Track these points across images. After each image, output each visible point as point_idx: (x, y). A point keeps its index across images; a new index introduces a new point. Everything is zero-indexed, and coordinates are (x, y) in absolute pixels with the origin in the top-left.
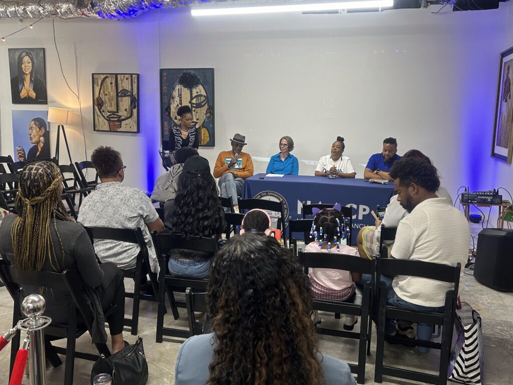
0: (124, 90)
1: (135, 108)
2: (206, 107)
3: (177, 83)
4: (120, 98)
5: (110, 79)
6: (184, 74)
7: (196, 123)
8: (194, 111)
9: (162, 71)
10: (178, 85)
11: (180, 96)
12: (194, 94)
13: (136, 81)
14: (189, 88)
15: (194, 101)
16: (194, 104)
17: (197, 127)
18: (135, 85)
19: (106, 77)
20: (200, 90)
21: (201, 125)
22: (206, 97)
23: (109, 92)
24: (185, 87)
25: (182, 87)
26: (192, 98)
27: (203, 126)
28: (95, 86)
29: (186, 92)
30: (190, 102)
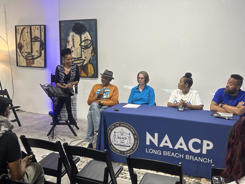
0: (35, 37)
1: (43, 50)
2: (91, 48)
3: (71, 31)
4: (33, 43)
5: (27, 29)
6: (76, 24)
7: (85, 60)
8: (83, 51)
9: (60, 22)
10: (71, 33)
11: (73, 40)
12: (83, 39)
13: (43, 31)
14: (79, 34)
15: (83, 44)
16: (83, 46)
17: (85, 63)
18: (43, 33)
19: (24, 28)
20: (87, 35)
21: (88, 62)
22: (92, 41)
23: (26, 38)
24: (77, 34)
25: (75, 34)
26: (81, 42)
27: (89, 62)
28: (17, 34)
29: (77, 38)
30: (80, 45)
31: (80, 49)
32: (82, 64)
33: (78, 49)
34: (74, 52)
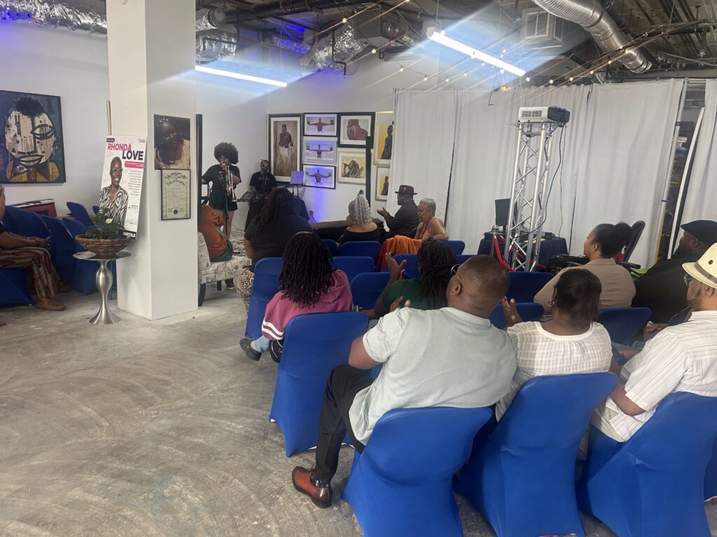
2: (53, 139)
3: (14, 109)
6: (23, 99)
7: (42, 157)
8: (38, 142)
10: (14, 112)
11: (18, 124)
12: (37, 123)
14: (30, 116)
15: (37, 131)
16: (38, 134)
17: (42, 161)
20: (43, 119)
21: (47, 158)
22: (53, 128)
24: (25, 114)
25: (21, 115)
26: (34, 128)
27: (51, 159)
29: (26, 121)
30: (32, 132)
31: (32, 138)
32: (36, 162)
33: (28, 138)
34: (20, 143)
